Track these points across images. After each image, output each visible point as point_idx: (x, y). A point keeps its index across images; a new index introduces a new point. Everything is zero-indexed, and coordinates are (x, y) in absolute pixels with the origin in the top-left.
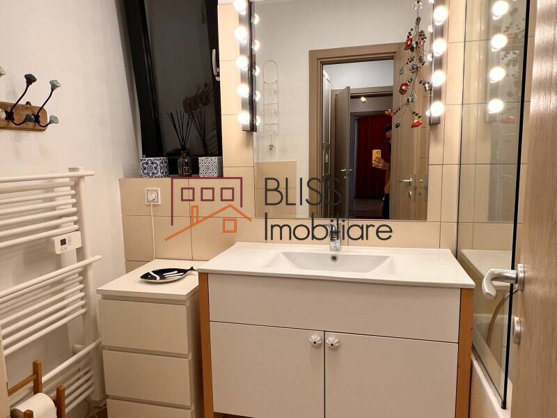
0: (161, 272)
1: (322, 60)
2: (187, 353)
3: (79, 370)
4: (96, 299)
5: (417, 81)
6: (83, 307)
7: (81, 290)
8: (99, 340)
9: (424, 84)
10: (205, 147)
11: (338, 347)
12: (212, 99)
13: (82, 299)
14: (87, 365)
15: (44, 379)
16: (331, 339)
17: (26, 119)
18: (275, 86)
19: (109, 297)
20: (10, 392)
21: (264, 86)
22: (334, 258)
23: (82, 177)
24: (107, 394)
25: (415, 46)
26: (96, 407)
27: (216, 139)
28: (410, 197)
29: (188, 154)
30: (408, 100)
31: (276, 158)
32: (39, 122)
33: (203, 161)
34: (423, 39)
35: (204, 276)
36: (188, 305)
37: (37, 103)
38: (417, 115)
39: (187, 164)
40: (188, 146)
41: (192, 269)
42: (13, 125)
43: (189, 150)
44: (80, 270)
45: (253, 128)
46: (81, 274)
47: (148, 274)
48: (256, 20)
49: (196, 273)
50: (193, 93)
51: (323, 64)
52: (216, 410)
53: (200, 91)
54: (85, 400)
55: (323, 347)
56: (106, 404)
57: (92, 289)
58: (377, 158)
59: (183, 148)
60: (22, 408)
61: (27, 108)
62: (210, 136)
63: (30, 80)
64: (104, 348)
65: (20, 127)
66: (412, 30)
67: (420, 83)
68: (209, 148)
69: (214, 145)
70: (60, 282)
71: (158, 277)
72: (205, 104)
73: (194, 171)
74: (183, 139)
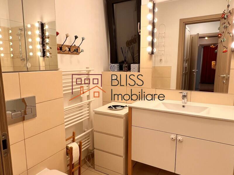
0: (115, 106)
1: (185, 23)
2: (123, 136)
3: (86, 138)
4: (93, 113)
5: (227, 32)
6: (88, 116)
7: (88, 110)
8: (93, 128)
9: (230, 34)
10: (134, 60)
11: (182, 141)
12: (137, 41)
13: (88, 113)
14: (88, 136)
15: (76, 138)
16: (179, 138)
17: (74, 51)
18: (163, 35)
19: (97, 113)
20: (67, 140)
21: (159, 35)
22: (184, 106)
23: (90, 71)
24: (95, 147)
25: (226, 17)
26: (90, 152)
27: (138, 57)
28: (224, 83)
29: (127, 63)
30: (221, 41)
31: (163, 64)
32: (77, 51)
33: (132, 66)
34: (230, 14)
35: (130, 109)
36: (124, 118)
37: (77, 45)
38: (225, 47)
39: (126, 67)
40: (127, 60)
41: (126, 106)
42: (70, 53)
43: (127, 61)
44: (88, 103)
45: (152, 53)
46: (88, 104)
47: (111, 106)
48: (156, 10)
49: (128, 108)
50: (130, 39)
51: (186, 24)
52: (132, 159)
53: (133, 38)
54: (87, 149)
55: (176, 141)
56: (94, 152)
57: (91, 110)
58: (214, 65)
59: (125, 60)
60: (70, 146)
61: (74, 47)
62: (135, 56)
63: (76, 37)
64: (94, 131)
65: (72, 53)
66: (225, 10)
67: (228, 33)
68: (135, 61)
69: (137, 59)
70: (81, 106)
71: (114, 108)
72: (134, 43)
73: (129, 69)
74: (125, 57)
